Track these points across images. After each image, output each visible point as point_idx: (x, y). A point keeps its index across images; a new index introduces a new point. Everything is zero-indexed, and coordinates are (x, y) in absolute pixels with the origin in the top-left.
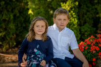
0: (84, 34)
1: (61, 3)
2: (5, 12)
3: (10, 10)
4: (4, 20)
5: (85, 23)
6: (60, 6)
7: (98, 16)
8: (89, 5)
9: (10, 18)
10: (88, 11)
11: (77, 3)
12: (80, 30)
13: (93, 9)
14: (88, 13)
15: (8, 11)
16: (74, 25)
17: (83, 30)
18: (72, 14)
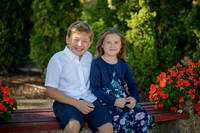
0: (164, 61)
1: (131, 14)
2: (48, 25)
3: (55, 22)
4: (47, 38)
5: (166, 43)
6: (129, 17)
7: (184, 33)
8: (172, 17)
9: (54, 34)
10: (170, 26)
11: (154, 14)
12: (158, 54)
13: (177, 23)
14: (171, 30)
15: (52, 24)
16: (149, 46)
17: (163, 54)
18: (146, 30)
